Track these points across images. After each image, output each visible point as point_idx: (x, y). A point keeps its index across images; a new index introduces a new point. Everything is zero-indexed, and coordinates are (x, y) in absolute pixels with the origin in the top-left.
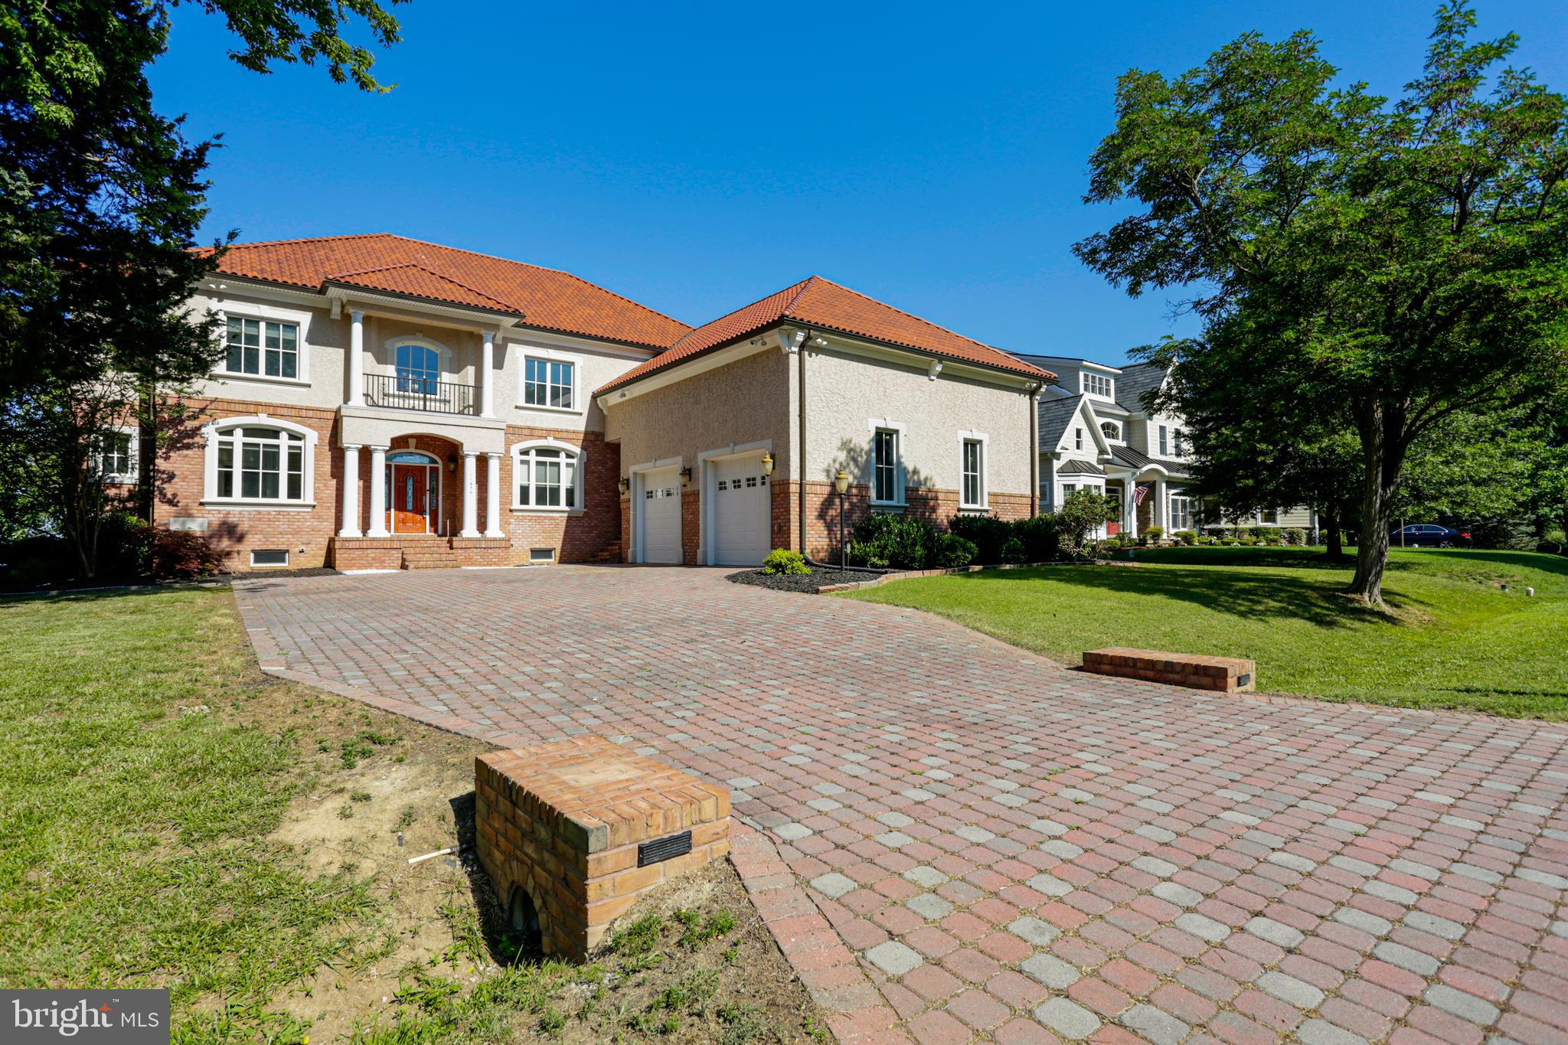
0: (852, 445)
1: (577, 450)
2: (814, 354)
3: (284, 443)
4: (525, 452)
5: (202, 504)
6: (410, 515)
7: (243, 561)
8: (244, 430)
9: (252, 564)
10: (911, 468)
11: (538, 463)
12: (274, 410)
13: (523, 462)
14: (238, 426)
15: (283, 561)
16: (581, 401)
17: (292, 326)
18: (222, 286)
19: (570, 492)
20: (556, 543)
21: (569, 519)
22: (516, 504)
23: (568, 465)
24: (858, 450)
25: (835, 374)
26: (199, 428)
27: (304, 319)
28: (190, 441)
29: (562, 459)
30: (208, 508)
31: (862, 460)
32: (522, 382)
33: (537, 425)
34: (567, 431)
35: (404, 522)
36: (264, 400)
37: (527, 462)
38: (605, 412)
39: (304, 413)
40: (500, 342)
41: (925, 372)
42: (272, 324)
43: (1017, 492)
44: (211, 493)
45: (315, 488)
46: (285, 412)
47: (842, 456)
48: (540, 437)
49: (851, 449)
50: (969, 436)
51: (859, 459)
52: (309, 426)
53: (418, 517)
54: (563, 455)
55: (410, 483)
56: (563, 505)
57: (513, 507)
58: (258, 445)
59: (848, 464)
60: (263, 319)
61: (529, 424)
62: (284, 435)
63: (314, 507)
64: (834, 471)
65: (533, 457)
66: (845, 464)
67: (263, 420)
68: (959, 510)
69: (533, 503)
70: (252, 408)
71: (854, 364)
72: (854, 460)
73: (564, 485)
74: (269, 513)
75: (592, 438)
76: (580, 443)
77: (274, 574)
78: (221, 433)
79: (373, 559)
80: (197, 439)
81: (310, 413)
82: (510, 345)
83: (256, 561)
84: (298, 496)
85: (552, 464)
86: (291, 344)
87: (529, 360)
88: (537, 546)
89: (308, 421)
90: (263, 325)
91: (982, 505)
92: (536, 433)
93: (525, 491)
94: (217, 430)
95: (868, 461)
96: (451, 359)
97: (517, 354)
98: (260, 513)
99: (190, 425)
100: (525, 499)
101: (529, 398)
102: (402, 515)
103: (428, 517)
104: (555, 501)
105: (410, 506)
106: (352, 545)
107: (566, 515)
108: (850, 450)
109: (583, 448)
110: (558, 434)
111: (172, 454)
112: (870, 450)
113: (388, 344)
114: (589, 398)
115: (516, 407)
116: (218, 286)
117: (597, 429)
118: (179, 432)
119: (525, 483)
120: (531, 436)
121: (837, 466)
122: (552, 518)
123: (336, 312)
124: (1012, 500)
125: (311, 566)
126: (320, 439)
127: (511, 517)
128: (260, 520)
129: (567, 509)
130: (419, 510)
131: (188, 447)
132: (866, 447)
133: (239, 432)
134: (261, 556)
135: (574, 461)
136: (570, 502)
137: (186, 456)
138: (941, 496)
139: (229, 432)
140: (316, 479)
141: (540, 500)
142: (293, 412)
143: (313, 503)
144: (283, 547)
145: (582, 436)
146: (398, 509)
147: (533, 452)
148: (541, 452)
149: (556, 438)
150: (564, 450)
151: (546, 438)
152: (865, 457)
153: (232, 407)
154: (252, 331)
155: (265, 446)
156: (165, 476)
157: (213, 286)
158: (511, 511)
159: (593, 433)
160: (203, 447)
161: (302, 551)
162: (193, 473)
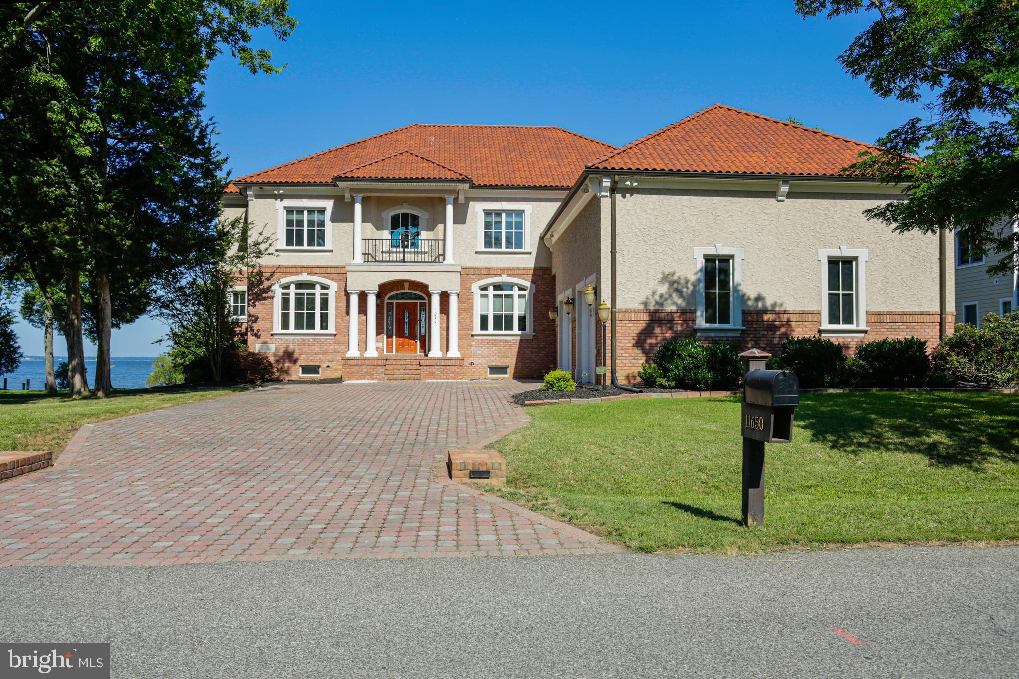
0: (675, 277)
1: (528, 284)
2: (628, 196)
3: (318, 291)
4: (484, 288)
5: (272, 335)
6: (406, 340)
7: (296, 373)
8: (296, 284)
9: (300, 375)
10: (752, 295)
11: (495, 296)
12: (311, 270)
13: (482, 296)
14: (292, 282)
15: (318, 373)
16: (531, 243)
17: (322, 211)
18: (281, 191)
19: (522, 319)
20: (511, 362)
21: (521, 341)
22: (477, 329)
23: (520, 296)
24: (683, 281)
25: (654, 210)
26: (270, 286)
27: (329, 205)
28: (266, 295)
29: (516, 292)
30: (276, 337)
31: (687, 291)
32: (481, 230)
33: (494, 265)
34: (518, 269)
35: (403, 345)
36: (305, 264)
37: (486, 296)
38: (551, 250)
39: (329, 270)
40: (463, 202)
41: (772, 194)
42: (311, 211)
43: (916, 310)
44: (277, 328)
45: (336, 322)
46: (318, 270)
47: (663, 289)
48: (496, 275)
49: (674, 282)
50: (836, 253)
51: (685, 290)
52: (332, 279)
53: (412, 342)
54: (516, 288)
55: (407, 315)
56: (516, 330)
57: (474, 333)
58: (303, 294)
59: (670, 296)
60: (305, 208)
61: (487, 265)
62: (318, 287)
63: (335, 335)
64: (653, 303)
65: (491, 292)
66: (666, 296)
67: (305, 277)
68: (820, 332)
69: (490, 330)
70: (299, 270)
71: (677, 198)
72: (678, 291)
73: (517, 312)
74: (309, 340)
75: (541, 272)
76: (530, 277)
77: (313, 382)
78: (283, 288)
79: (366, 372)
80: (270, 294)
81: (333, 270)
82: (471, 203)
83: (303, 372)
84: (327, 328)
85: (507, 296)
86: (322, 224)
87: (487, 213)
88: (493, 364)
89: (332, 276)
90: (306, 213)
91: (857, 325)
92: (492, 272)
93: (484, 320)
94: (280, 286)
95: (694, 292)
96: (428, 220)
97: (477, 210)
98: (303, 340)
99: (266, 284)
100: (484, 326)
101: (488, 244)
102: (401, 340)
103: (419, 342)
104: (509, 327)
105: (406, 332)
106: (352, 362)
107: (519, 338)
108: (672, 283)
109: (533, 282)
110: (511, 272)
111: (256, 303)
112: (699, 280)
113: (383, 215)
114: (538, 239)
115: (476, 252)
116: (278, 192)
117: (544, 265)
118: (260, 290)
119: (485, 313)
120: (488, 275)
121: (657, 298)
122: (506, 341)
123: (347, 196)
124: (905, 319)
125: (333, 376)
126: (339, 287)
127: (473, 341)
128: (304, 345)
129: (520, 333)
130: (413, 336)
131: (265, 299)
132: (692, 278)
133: (292, 286)
134: (306, 369)
135: (526, 293)
136: (522, 327)
137: (264, 304)
138: (793, 318)
139: (287, 287)
140: (336, 316)
141: (497, 326)
142: (323, 270)
143: (335, 333)
144: (317, 363)
145: (531, 272)
146: (398, 336)
147: (491, 288)
148: (497, 287)
149: (509, 275)
150: (517, 284)
151: (500, 275)
152: (691, 288)
153: (288, 270)
154: (299, 217)
155: (307, 294)
156: (253, 319)
157: (276, 192)
158: (472, 336)
159: (541, 268)
160: (272, 298)
161: (328, 366)
162: (268, 315)
